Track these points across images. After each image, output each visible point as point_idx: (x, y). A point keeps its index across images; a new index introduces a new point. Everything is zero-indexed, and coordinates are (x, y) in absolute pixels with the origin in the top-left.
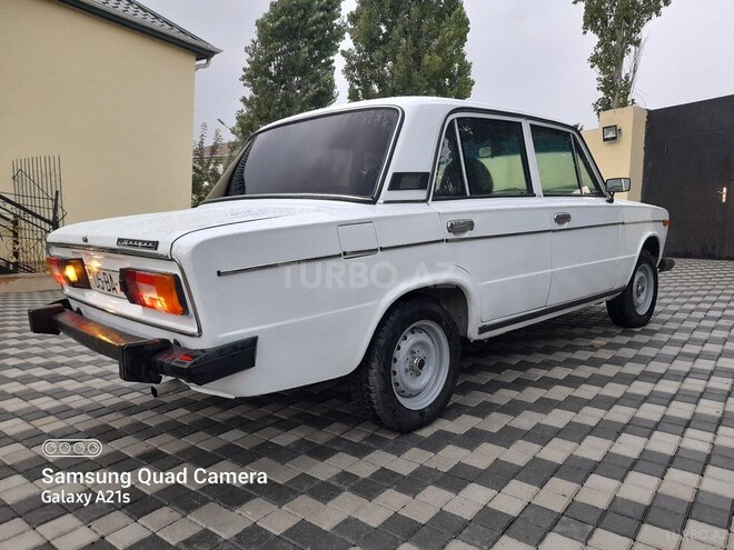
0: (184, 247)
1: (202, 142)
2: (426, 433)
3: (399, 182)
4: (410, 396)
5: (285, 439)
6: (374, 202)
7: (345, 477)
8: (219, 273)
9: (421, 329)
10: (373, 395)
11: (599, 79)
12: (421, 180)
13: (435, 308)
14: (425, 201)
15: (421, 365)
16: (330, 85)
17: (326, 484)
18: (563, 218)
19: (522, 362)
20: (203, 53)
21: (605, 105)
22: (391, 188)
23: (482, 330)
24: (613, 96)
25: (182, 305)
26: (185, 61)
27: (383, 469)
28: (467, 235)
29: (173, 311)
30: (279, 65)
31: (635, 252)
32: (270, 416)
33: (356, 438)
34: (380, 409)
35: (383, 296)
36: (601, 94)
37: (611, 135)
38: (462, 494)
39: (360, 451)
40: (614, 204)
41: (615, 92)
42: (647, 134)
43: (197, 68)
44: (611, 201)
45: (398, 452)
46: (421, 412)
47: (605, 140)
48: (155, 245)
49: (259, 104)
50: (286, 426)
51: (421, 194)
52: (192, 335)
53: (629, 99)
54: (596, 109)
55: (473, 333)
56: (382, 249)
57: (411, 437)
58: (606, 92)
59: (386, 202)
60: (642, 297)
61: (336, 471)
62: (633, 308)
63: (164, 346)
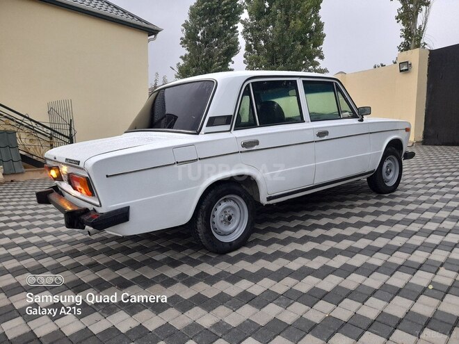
0: (89, 164)
1: (156, 84)
2: (233, 254)
3: (213, 122)
4: (225, 235)
5: (159, 257)
6: (198, 133)
7: (182, 276)
8: (107, 176)
9: (230, 199)
10: (199, 235)
11: (402, 30)
12: (227, 120)
13: (237, 188)
14: (230, 131)
15: (230, 218)
16: (236, 43)
17: (172, 279)
18: (322, 134)
19: (306, 215)
20: (152, 32)
21: (406, 47)
22: (207, 126)
23: (269, 199)
24: (411, 40)
25: (92, 191)
26: (141, 37)
27: (202, 272)
28: (254, 148)
29: (88, 194)
30: (204, 32)
31: (381, 149)
32: (158, 246)
33: (196, 257)
34: (204, 241)
35: (202, 183)
36: (403, 40)
37: (405, 68)
38: (236, 285)
39: (194, 263)
40: (364, 122)
41: (412, 38)
42: (429, 66)
43: (149, 41)
44: (362, 120)
45: (213, 264)
46: (230, 243)
47: (401, 71)
48: (78, 162)
49: (191, 57)
50: (162, 250)
51: (227, 127)
52: (98, 206)
53: (422, 42)
54: (400, 49)
55: (264, 200)
56: (200, 159)
57: (224, 256)
58: (406, 38)
59: (205, 133)
60: (391, 175)
61: (178, 273)
62: (383, 182)
63: (86, 211)
